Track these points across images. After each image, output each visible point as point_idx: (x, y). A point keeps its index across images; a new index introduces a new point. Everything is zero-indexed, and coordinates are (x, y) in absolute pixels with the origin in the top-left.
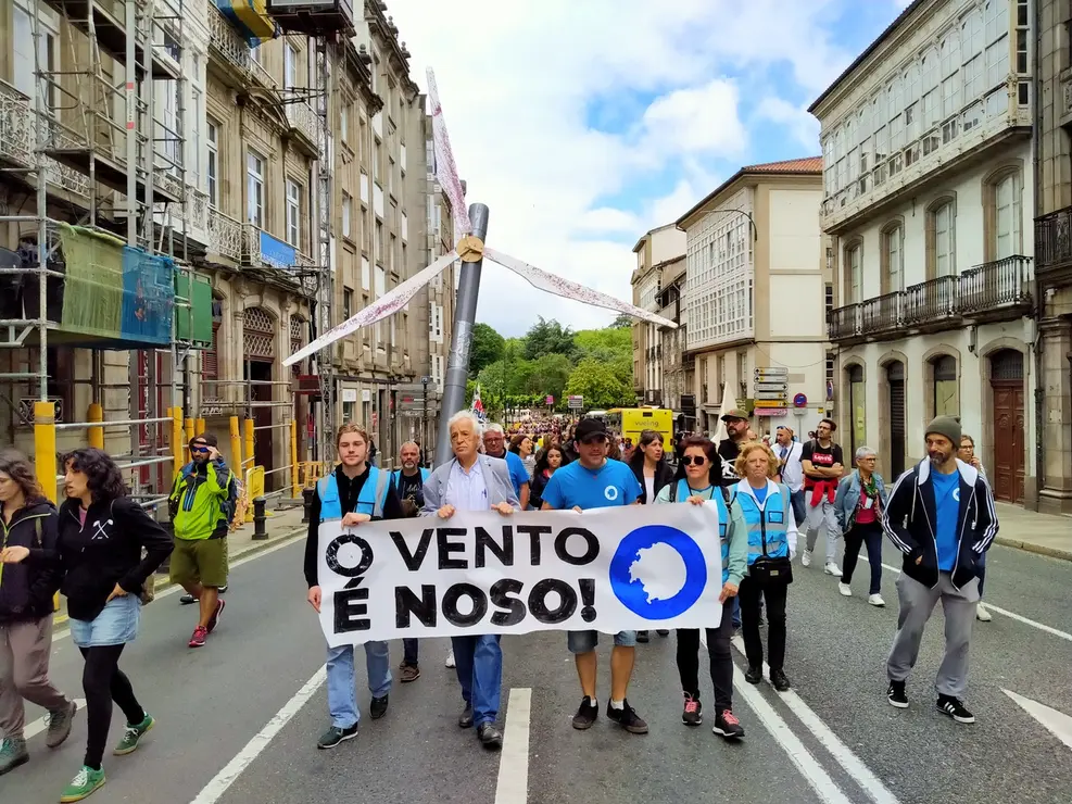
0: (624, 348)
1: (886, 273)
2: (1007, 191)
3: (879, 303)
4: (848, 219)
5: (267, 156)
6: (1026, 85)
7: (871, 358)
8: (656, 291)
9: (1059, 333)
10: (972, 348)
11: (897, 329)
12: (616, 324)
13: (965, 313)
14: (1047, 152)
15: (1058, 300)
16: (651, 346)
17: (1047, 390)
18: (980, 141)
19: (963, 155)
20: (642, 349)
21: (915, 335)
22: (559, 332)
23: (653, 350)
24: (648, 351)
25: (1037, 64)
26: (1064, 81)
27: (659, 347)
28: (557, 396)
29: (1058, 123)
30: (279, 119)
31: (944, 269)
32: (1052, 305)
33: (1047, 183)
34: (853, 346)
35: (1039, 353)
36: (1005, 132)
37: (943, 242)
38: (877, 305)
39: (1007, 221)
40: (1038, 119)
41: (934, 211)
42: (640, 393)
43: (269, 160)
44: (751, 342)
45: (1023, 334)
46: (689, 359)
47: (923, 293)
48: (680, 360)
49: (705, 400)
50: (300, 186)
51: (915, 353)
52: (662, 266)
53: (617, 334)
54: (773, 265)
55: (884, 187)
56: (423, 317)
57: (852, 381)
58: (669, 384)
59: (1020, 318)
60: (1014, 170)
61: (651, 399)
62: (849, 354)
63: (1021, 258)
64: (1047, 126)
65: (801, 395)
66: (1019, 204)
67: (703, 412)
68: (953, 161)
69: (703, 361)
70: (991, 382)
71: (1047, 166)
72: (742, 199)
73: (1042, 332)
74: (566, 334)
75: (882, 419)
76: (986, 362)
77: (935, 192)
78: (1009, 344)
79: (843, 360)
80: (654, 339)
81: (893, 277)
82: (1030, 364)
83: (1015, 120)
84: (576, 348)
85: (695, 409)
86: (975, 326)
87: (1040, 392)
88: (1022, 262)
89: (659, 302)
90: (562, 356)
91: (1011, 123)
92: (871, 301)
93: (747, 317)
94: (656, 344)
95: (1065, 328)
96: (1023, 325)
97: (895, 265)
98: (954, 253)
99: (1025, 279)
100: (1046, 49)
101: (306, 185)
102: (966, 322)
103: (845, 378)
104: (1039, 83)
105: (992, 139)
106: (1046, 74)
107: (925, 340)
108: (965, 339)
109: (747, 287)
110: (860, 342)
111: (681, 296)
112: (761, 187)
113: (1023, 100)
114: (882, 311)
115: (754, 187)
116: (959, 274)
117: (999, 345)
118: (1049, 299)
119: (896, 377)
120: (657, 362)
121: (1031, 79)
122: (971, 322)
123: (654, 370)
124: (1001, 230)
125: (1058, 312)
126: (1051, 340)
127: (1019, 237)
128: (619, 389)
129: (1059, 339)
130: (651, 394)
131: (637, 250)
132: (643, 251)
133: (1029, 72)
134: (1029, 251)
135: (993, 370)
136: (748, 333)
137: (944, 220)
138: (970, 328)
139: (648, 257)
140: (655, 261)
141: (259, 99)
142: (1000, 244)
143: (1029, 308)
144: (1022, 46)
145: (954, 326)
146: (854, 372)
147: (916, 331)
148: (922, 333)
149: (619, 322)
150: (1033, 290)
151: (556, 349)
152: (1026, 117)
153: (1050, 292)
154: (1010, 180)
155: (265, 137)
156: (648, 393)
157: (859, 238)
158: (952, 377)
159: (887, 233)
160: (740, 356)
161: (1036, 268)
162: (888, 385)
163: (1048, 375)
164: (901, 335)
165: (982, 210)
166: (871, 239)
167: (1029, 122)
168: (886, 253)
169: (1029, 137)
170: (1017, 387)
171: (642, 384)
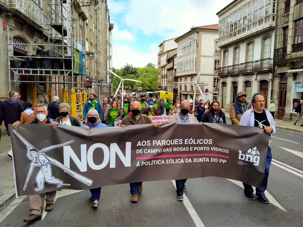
0: (150, 74)
1: (234, 59)
2: (267, 42)
3: (232, 67)
4: (225, 45)
5: (76, 19)
6: (274, 16)
7: (229, 81)
8: (166, 59)
9: (278, 77)
10: (256, 80)
11: (237, 74)
12: (147, 66)
13: (255, 71)
14: (278, 34)
15: (278, 69)
16: (164, 74)
17: (274, 90)
18: (262, 29)
19: (258, 32)
20: (161, 75)
21: (241, 75)
22: (133, 68)
23: (164, 75)
24: (163, 76)
25: (277, 11)
26: (283, 17)
27: (166, 74)
28: (132, 87)
29: (281, 27)
30: (80, 10)
31: (250, 60)
32: (277, 70)
33: (277, 41)
34: (224, 77)
35: (273, 82)
36: (269, 27)
37: (250, 53)
38: (232, 68)
39: (267, 49)
40: (277, 25)
41: (248, 44)
42: (160, 87)
43: (77, 21)
44: (195, 75)
45: (269, 77)
46: (176, 79)
47: (244, 65)
48: (173, 78)
49: (181, 90)
50: (82, 27)
51: (241, 80)
52: (168, 52)
53: (149, 69)
54: (202, 54)
55: (236, 37)
56: (105, 64)
57: (223, 86)
58: (169, 85)
59: (269, 73)
60: (270, 37)
61: (163, 89)
62: (223, 79)
63: (270, 59)
64: (279, 27)
65: (207, 89)
66: (270, 45)
67: (180, 93)
68: (255, 33)
69: (181, 79)
70: (260, 88)
71: (278, 37)
72: (195, 36)
73: (274, 77)
74: (134, 69)
75: (231, 96)
76: (259, 83)
77: (249, 40)
78: (265, 79)
79: (221, 81)
80: (165, 72)
81: (236, 60)
82: (270, 84)
83: (271, 25)
84: (137, 73)
85: (177, 92)
86: (257, 74)
87: (272, 91)
88: (270, 60)
89: (167, 62)
90: (133, 75)
91: (270, 26)
92: (231, 66)
93: (194, 68)
94: (165, 74)
95: (279, 76)
96: (269, 75)
97: (237, 57)
98: (253, 56)
99: (271, 64)
100: (280, 8)
101: (83, 27)
102: (255, 73)
103: (221, 85)
104: (277, 16)
105: (265, 29)
106: (279, 14)
107: (244, 77)
108: (254, 77)
109: (195, 60)
110: (226, 76)
111: (175, 60)
112: (200, 32)
113: (273, 20)
114: (233, 69)
115: (198, 32)
116: (254, 61)
117: (263, 79)
118: (276, 69)
119: (235, 86)
120: (165, 79)
121: (276, 15)
122: (256, 73)
123: (164, 81)
124: (265, 51)
125: (278, 72)
126: (275, 79)
127: (270, 54)
128: (150, 85)
129: (278, 79)
130: (163, 87)
131: (160, 46)
132: (162, 47)
133: (275, 13)
134: (272, 57)
135: (261, 85)
136: (194, 72)
137: (251, 47)
138: (256, 75)
139: (163, 49)
140: (166, 50)
141: (76, 4)
142: (265, 55)
143: (271, 71)
144: (274, 6)
145: (251, 74)
146: (224, 84)
147: (242, 75)
148: (243, 75)
149: (148, 65)
150: (272, 67)
151: (131, 73)
152: (274, 24)
153: (276, 67)
154: (268, 39)
155: (76, 14)
156: (162, 87)
157: (228, 50)
158: (250, 86)
159: (235, 49)
160: (192, 78)
161: (274, 61)
162: (233, 88)
163: (274, 87)
164: (237, 75)
165: (261, 45)
166: (231, 50)
167: (274, 26)
168: (235, 54)
169: (274, 29)
170: (267, 89)
171: (161, 84)
